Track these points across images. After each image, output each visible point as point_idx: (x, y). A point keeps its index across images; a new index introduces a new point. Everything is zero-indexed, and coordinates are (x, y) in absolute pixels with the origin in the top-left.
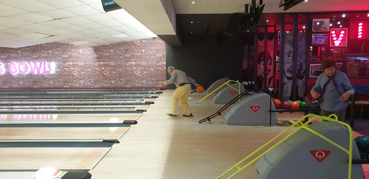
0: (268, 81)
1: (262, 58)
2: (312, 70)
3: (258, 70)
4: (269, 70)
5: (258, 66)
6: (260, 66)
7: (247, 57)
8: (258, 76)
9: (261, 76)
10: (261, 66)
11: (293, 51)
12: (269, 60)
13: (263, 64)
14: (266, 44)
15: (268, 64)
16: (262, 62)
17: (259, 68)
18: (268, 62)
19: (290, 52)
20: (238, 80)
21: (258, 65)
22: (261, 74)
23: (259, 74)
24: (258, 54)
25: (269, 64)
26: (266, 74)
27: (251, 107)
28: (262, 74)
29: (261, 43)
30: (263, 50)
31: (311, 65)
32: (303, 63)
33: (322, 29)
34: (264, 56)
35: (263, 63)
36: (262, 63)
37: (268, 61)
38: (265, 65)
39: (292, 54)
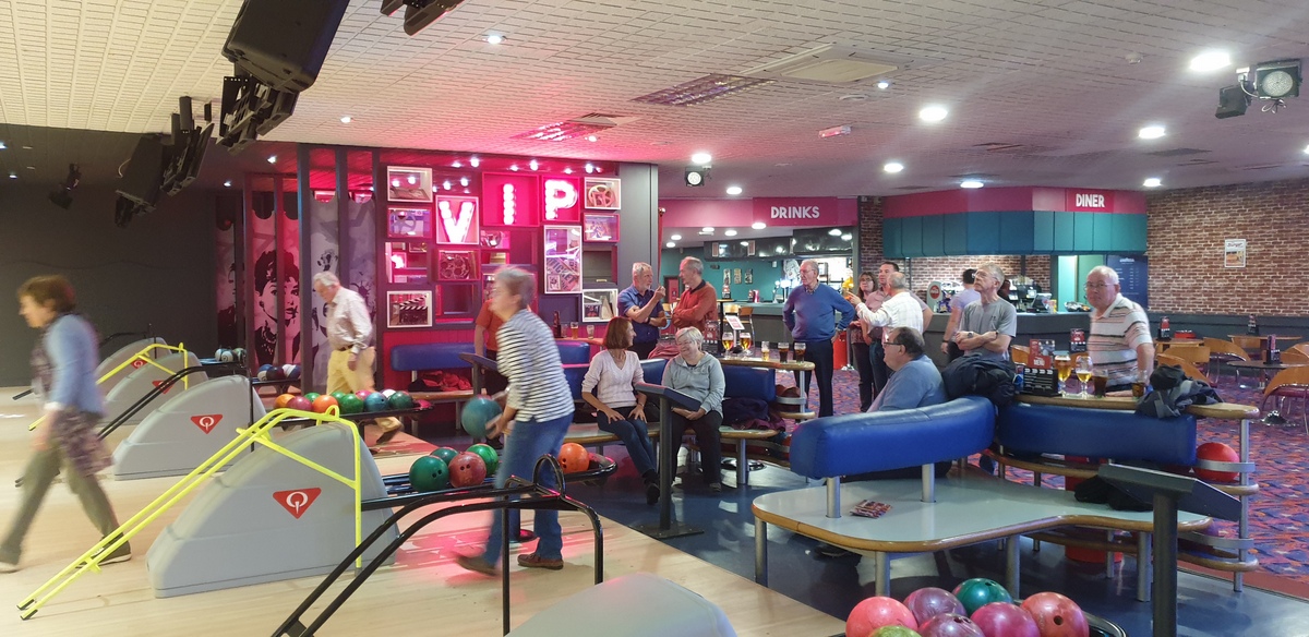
0: (289, 344)
1: (269, 273)
2: (395, 306)
3: (259, 309)
4: (294, 311)
5: (258, 298)
6: (263, 299)
7: (234, 267)
8: (257, 328)
9: (267, 329)
10: (268, 297)
11: (337, 253)
12: (292, 279)
13: (274, 292)
14: (280, 227)
15: (289, 291)
16: (269, 284)
17: (262, 304)
18: (286, 284)
19: (329, 257)
20: (181, 345)
21: (257, 294)
22: (267, 324)
23: (260, 323)
24: (256, 258)
25: (293, 292)
26: (283, 323)
27: (196, 420)
28: (272, 323)
29: (265, 227)
30: (270, 248)
31: (389, 293)
32: (367, 288)
33: (416, 195)
34: (274, 266)
35: (273, 288)
36: (269, 287)
37: (289, 281)
38: (279, 293)
39: (334, 263)
